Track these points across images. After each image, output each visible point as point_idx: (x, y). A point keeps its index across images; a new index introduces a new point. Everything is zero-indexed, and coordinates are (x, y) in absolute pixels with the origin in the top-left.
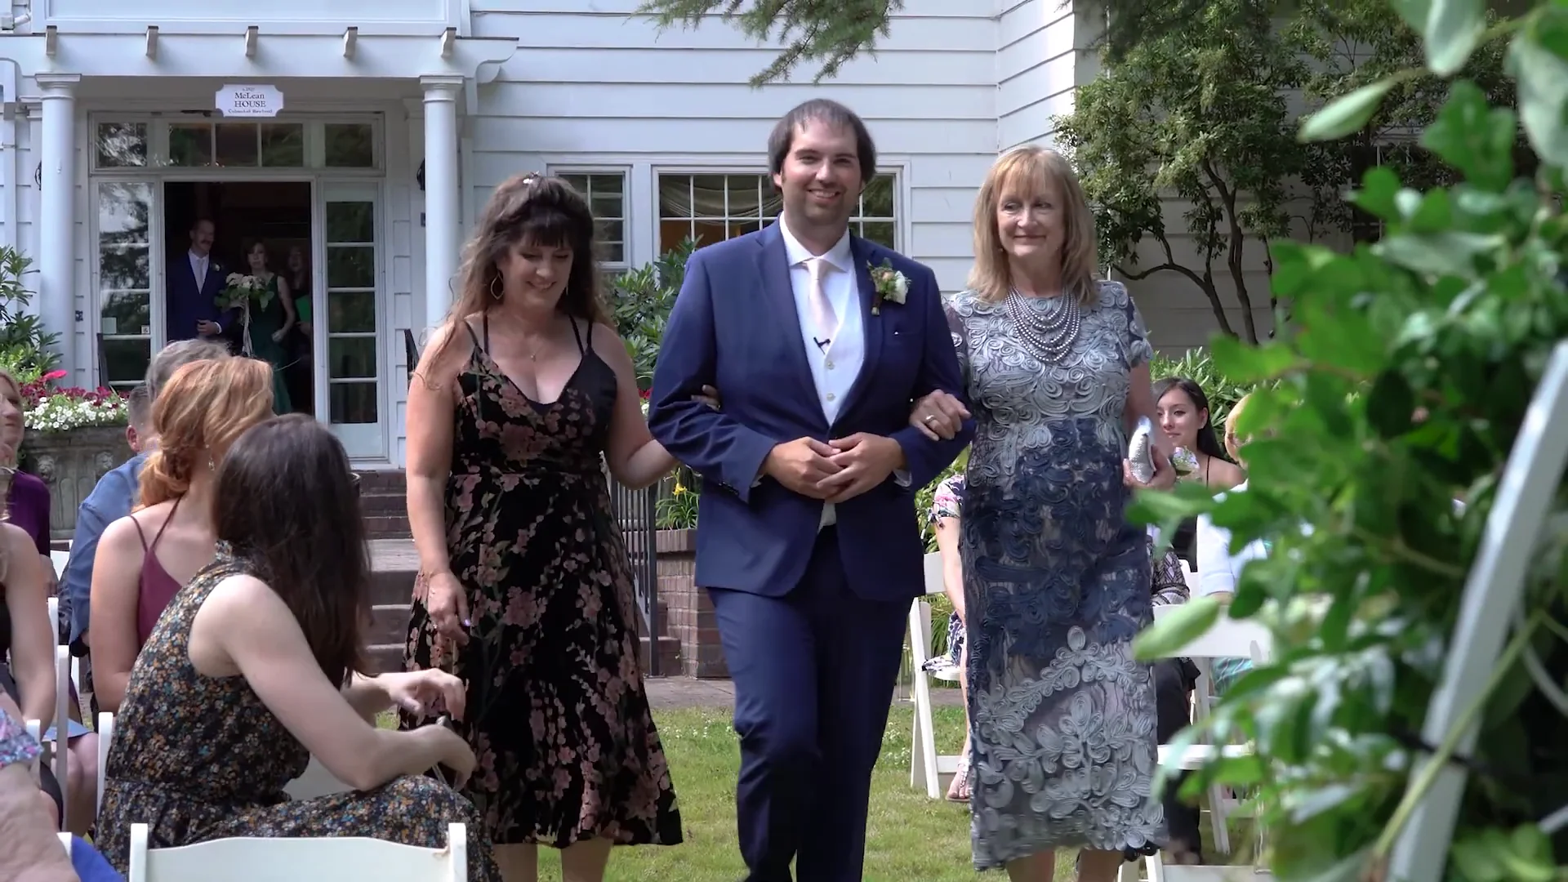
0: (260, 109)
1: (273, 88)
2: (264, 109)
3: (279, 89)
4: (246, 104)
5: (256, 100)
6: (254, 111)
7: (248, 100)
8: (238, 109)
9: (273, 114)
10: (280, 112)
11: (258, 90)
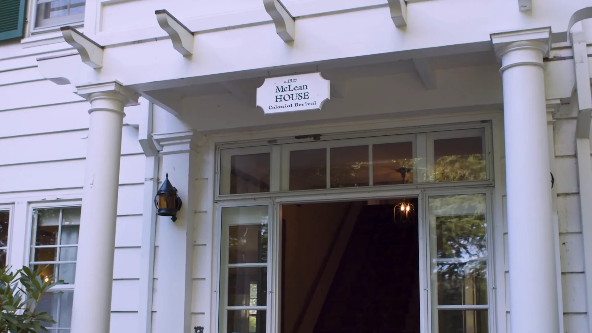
0: (303, 101)
1: (317, 76)
2: (306, 100)
3: (324, 76)
4: (287, 97)
5: (298, 92)
6: (296, 105)
7: (290, 93)
8: (279, 104)
9: (318, 106)
10: (326, 103)
11: (301, 79)
